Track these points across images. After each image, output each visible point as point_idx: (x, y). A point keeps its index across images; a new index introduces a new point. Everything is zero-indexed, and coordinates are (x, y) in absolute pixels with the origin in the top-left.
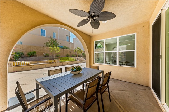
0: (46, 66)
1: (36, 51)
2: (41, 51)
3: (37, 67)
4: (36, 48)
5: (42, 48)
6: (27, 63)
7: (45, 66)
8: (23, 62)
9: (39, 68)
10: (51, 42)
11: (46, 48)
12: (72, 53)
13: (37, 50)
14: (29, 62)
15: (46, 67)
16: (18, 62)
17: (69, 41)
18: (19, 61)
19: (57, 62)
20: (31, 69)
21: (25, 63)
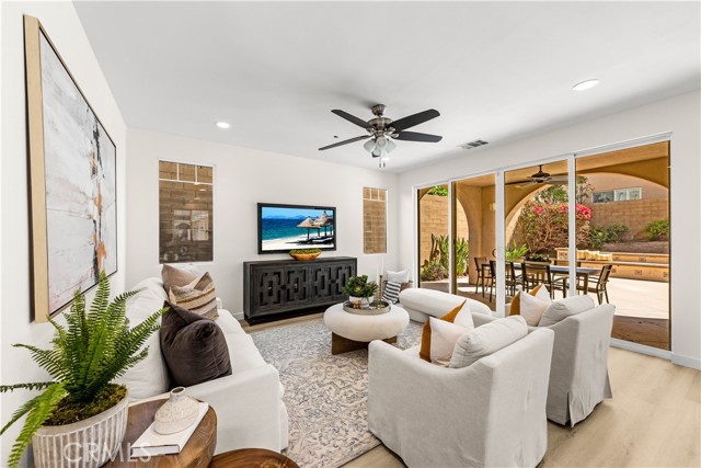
3: (630, 271)
8: (594, 253)
9: (638, 276)
14: (608, 255)
20: (613, 274)
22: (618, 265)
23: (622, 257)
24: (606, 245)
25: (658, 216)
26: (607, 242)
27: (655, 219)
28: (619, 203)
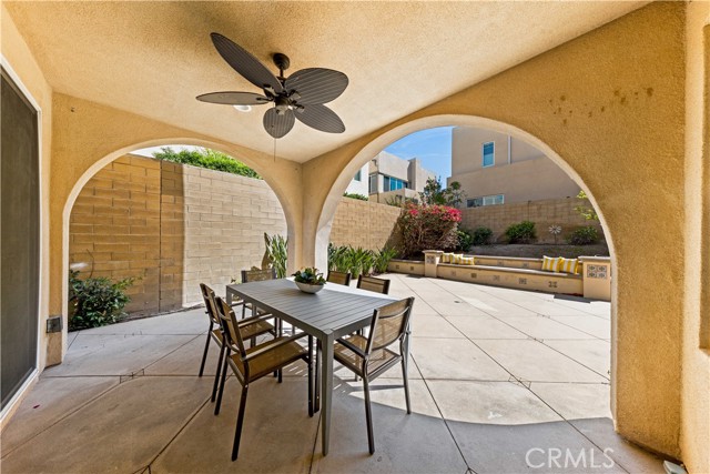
0: (522, 281)
1: (536, 220)
2: (555, 217)
3: (489, 276)
4: (535, 207)
5: (558, 206)
6: (465, 261)
7: (518, 281)
9: (496, 282)
13: (540, 215)
14: (471, 259)
15: (522, 285)
16: (450, 256)
19: (592, 275)
20: (473, 280)
21: (463, 258)
22: (480, 269)
23: (483, 261)
24: (473, 248)
25: (515, 219)
26: (475, 245)
27: (513, 222)
28: (486, 208)
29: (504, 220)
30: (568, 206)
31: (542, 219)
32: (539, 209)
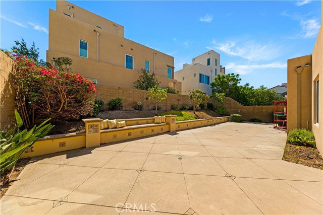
1: (122, 98)
2: (129, 97)
3: (138, 132)
4: (121, 91)
5: (131, 92)
6: (121, 124)
8: (114, 121)
9: (142, 135)
10: (143, 80)
11: (137, 93)
12: (182, 102)
14: (123, 122)
15: (153, 133)
16: (107, 122)
17: (173, 78)
18: (108, 120)
19: (172, 122)
21: (119, 122)
27: (111, 98)
29: (107, 95)
30: (134, 93)
31: (125, 97)
32: (123, 92)
